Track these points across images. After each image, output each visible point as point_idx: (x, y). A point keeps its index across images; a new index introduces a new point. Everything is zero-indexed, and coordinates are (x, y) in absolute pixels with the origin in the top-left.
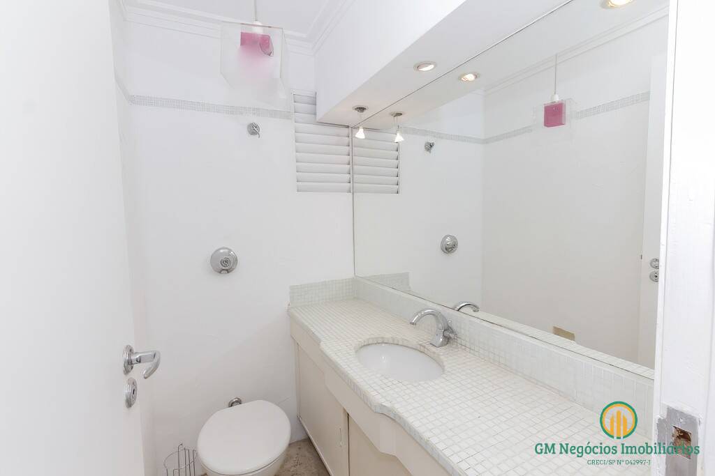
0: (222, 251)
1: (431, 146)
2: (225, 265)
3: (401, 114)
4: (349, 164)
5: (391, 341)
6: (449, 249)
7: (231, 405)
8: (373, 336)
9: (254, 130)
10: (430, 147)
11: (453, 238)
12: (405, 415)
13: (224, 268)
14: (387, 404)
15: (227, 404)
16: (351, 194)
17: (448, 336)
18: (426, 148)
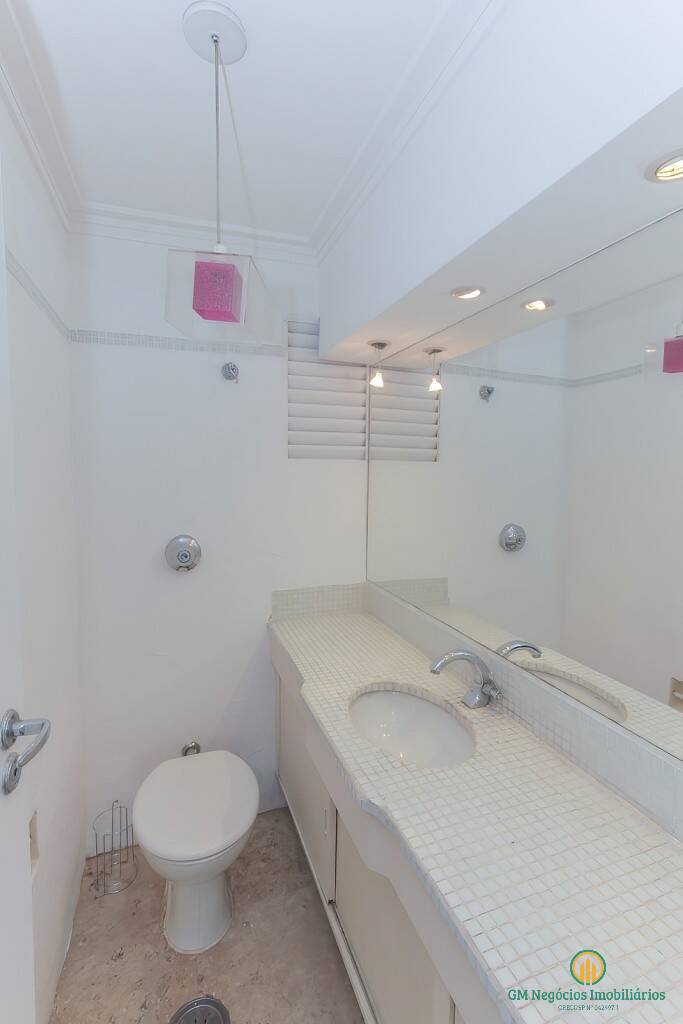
0: (181, 540)
1: (489, 392)
2: (184, 560)
3: (439, 351)
4: (364, 419)
5: (405, 690)
6: (512, 545)
7: (186, 752)
8: (379, 680)
9: (230, 372)
10: (487, 393)
11: (519, 529)
12: (401, 824)
13: (182, 564)
14: (377, 801)
15: (180, 750)
16: (365, 463)
17: (489, 695)
18: (481, 395)
